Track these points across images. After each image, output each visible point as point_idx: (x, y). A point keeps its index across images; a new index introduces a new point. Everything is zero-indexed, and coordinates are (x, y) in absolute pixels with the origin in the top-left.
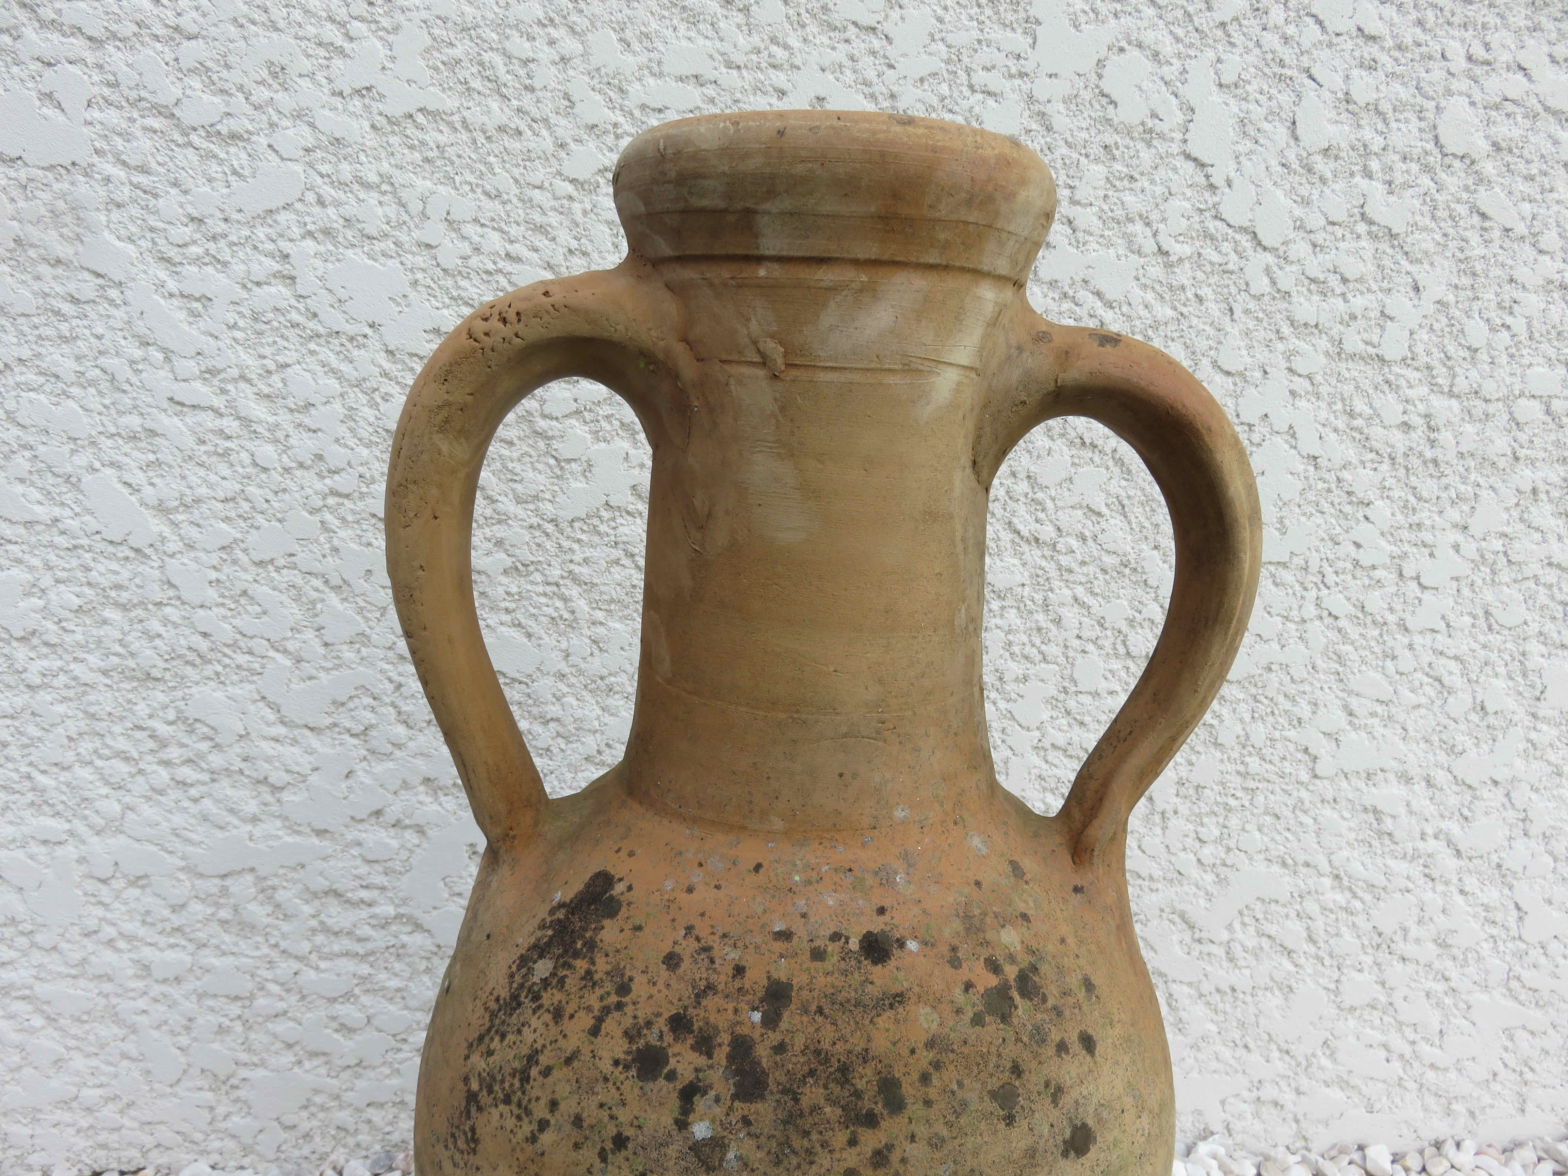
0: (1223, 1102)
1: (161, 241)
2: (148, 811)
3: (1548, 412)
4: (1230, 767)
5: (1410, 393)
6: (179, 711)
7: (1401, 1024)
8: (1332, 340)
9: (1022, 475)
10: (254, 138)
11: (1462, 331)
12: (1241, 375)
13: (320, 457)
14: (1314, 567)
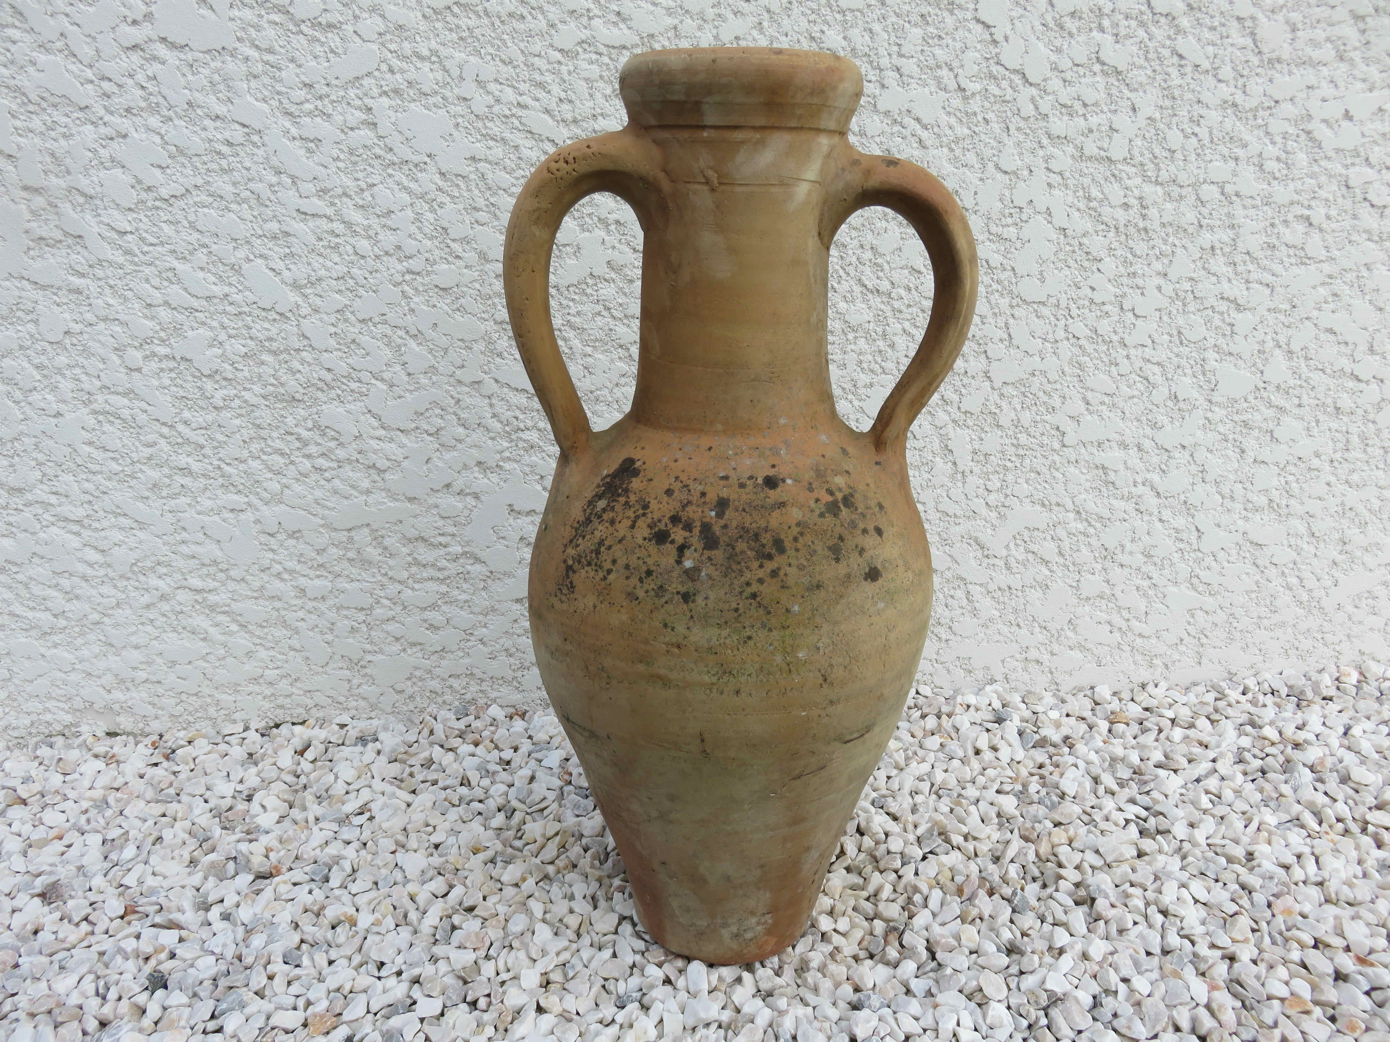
0: (1003, 661)
1: (285, 101)
2: (298, 488)
3: (1223, 193)
4: (1007, 441)
5: (1129, 183)
6: (315, 421)
7: (1119, 607)
8: (1076, 147)
9: (868, 247)
10: (344, 27)
11: (1165, 138)
12: (1015, 173)
13: (399, 247)
14: (1063, 304)
